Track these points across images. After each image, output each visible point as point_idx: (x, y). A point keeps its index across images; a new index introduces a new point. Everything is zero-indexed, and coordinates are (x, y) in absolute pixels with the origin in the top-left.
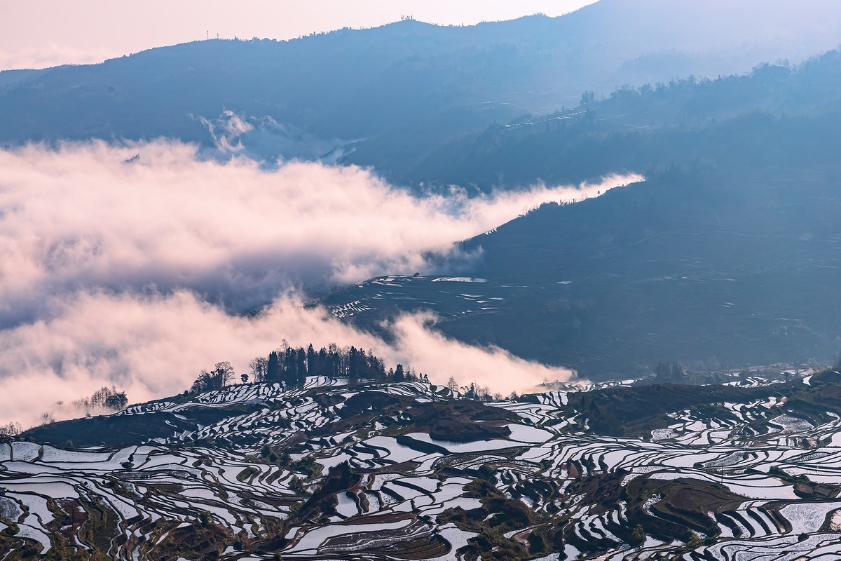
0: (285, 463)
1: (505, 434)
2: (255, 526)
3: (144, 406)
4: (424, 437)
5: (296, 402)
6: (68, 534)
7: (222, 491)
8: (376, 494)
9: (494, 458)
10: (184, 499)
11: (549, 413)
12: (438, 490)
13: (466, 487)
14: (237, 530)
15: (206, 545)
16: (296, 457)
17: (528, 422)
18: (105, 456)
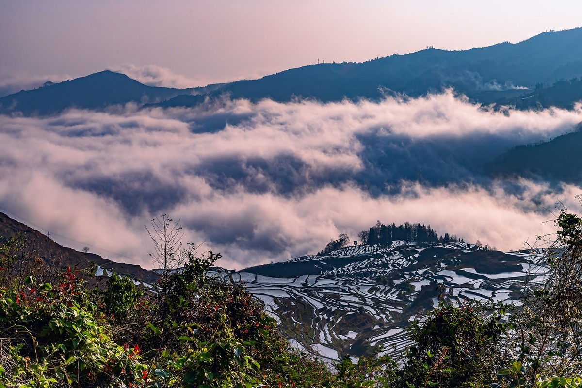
0: (392, 285)
1: (520, 269)
2: (387, 316)
3: (302, 258)
4: (473, 271)
5: (389, 254)
6: (288, 315)
7: (363, 298)
8: (455, 298)
9: (517, 281)
10: (344, 301)
11: (542, 258)
12: (493, 295)
13: (510, 294)
14: (378, 318)
15: (363, 324)
16: (396, 282)
17: (531, 262)
18: (290, 280)
